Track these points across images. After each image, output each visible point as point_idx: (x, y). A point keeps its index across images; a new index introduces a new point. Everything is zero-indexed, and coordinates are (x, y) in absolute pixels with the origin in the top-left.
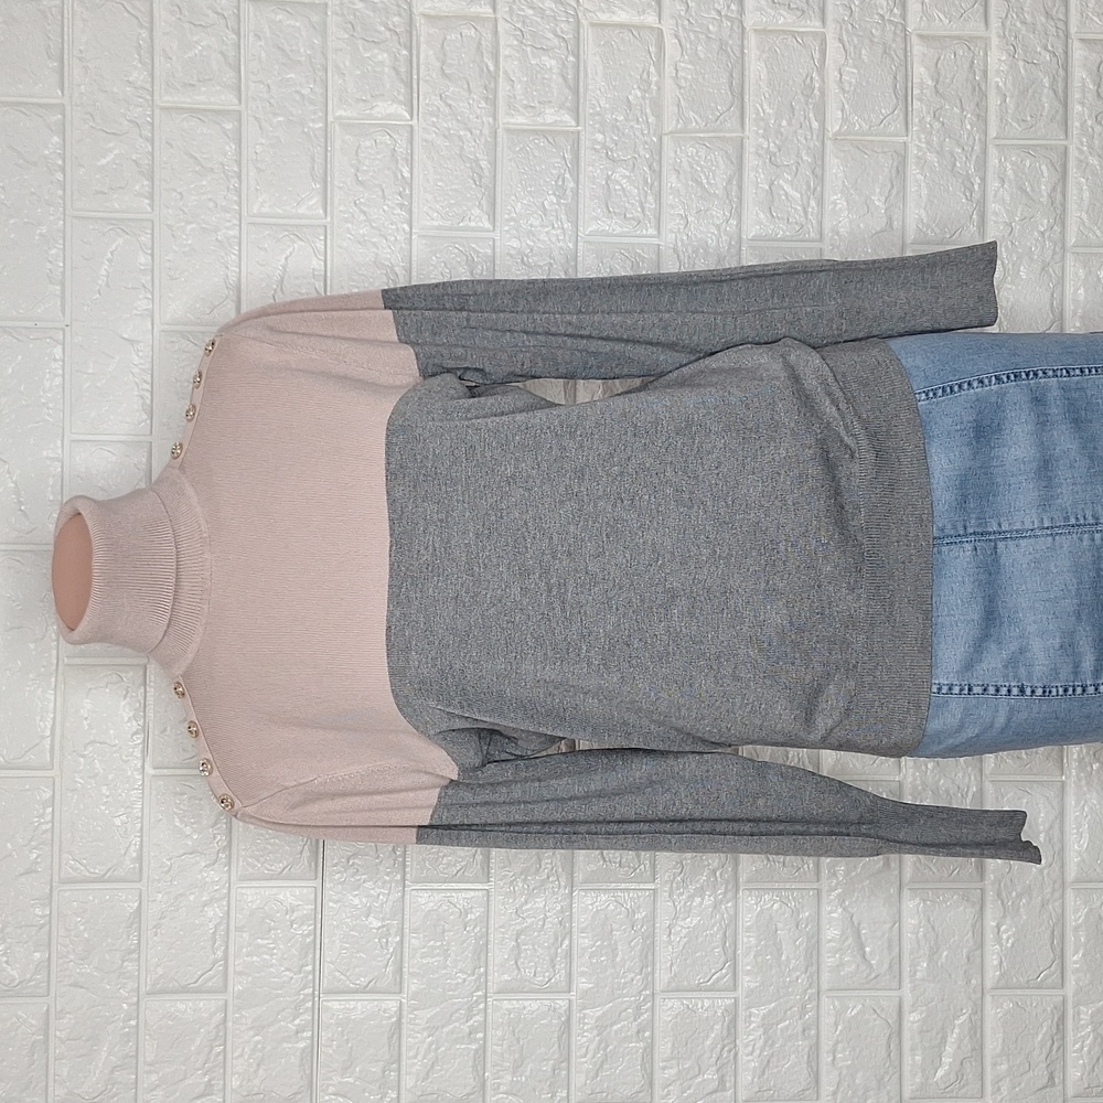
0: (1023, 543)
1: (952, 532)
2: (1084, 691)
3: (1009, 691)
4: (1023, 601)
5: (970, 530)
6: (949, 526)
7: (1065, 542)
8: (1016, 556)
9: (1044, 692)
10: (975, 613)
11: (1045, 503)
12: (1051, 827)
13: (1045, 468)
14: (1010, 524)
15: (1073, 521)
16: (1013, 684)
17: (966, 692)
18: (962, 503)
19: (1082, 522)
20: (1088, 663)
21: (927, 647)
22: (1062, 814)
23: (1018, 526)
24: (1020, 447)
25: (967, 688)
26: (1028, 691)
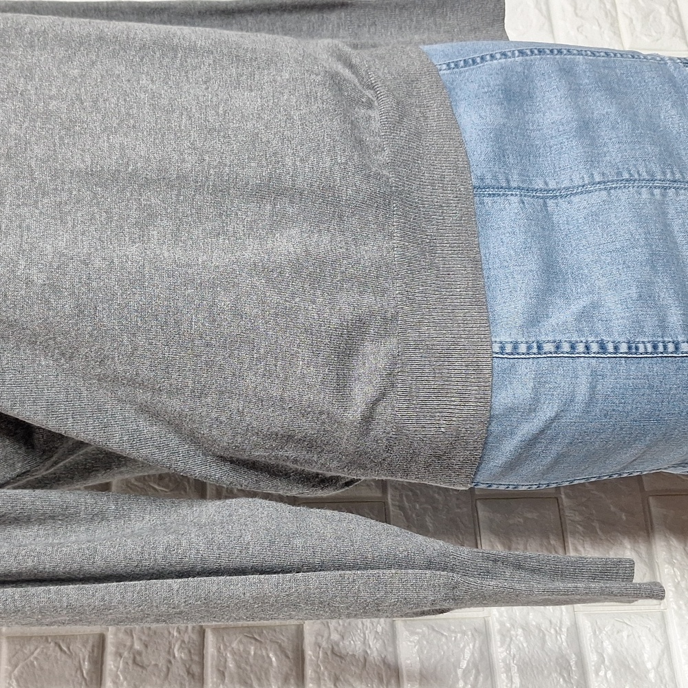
0: (576, 199)
1: (494, 182)
2: (677, 348)
3: (587, 348)
4: (586, 257)
5: (514, 184)
6: (489, 176)
7: (624, 195)
8: (571, 212)
9: (630, 348)
10: (532, 263)
11: (592, 160)
12: (659, 663)
13: (586, 128)
14: (557, 183)
15: (626, 176)
16: (590, 339)
17: (535, 350)
18: (500, 155)
19: (636, 176)
20: (675, 318)
21: (480, 299)
22: (667, 648)
23: (566, 184)
24: (555, 111)
25: (535, 345)
26: (610, 347)
